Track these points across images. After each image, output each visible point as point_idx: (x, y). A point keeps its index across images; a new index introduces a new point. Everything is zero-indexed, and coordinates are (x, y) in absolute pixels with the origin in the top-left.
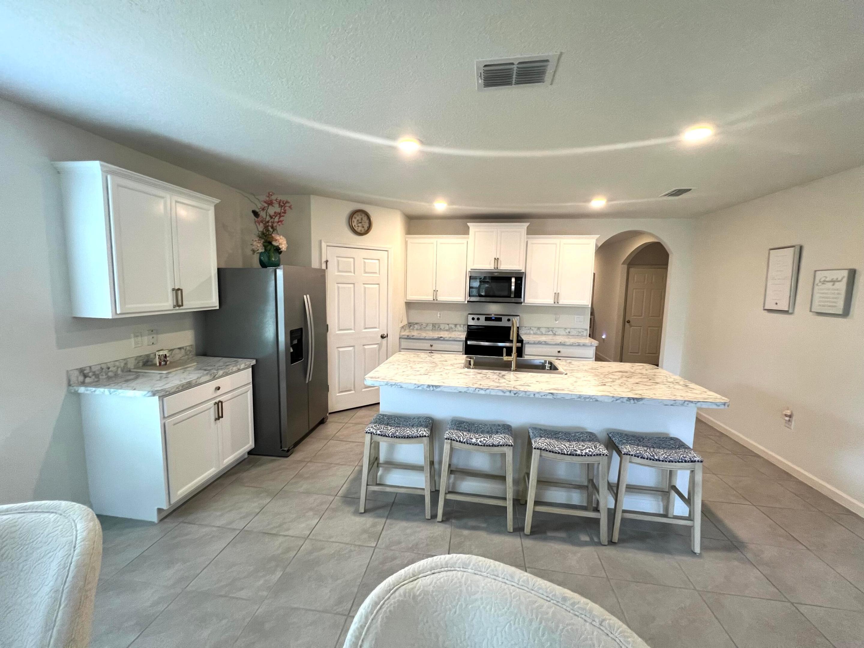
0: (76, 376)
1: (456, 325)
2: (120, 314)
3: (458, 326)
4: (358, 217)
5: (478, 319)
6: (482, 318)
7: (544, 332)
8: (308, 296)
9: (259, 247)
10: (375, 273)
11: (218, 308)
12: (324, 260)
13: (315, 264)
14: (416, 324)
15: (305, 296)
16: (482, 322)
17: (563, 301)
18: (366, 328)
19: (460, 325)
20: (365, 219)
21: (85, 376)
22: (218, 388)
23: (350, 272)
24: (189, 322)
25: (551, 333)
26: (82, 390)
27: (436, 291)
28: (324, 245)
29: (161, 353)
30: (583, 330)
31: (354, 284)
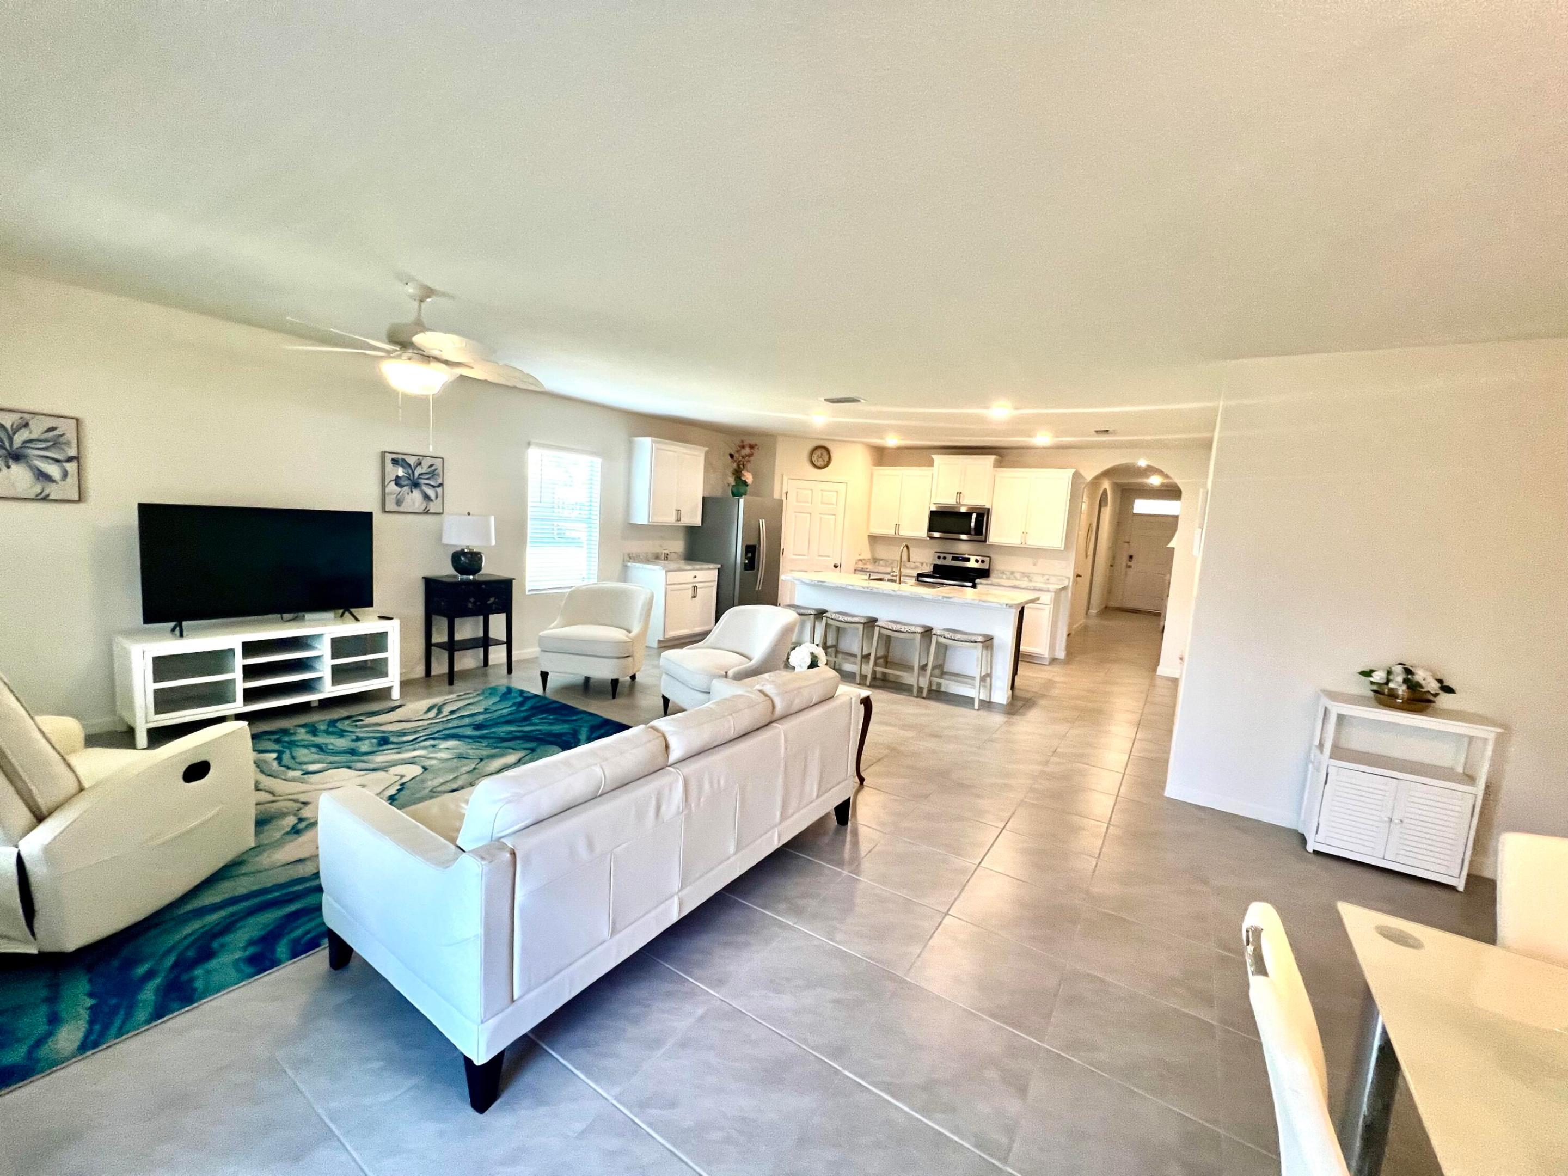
0: (627, 558)
1: (922, 564)
2: (652, 522)
3: (925, 565)
4: (818, 452)
5: (945, 558)
6: (949, 557)
7: (1018, 578)
8: (764, 521)
9: (732, 481)
10: (833, 504)
11: (700, 525)
12: (784, 491)
13: (776, 495)
14: (882, 560)
15: (761, 521)
16: (949, 562)
17: (1032, 542)
18: (819, 556)
19: (927, 564)
20: (825, 454)
21: (630, 558)
22: (695, 577)
23: (808, 503)
24: (681, 535)
25: (1026, 579)
26: (629, 564)
27: (897, 526)
28: (785, 479)
29: (666, 552)
30: (1064, 578)
31: (810, 514)
